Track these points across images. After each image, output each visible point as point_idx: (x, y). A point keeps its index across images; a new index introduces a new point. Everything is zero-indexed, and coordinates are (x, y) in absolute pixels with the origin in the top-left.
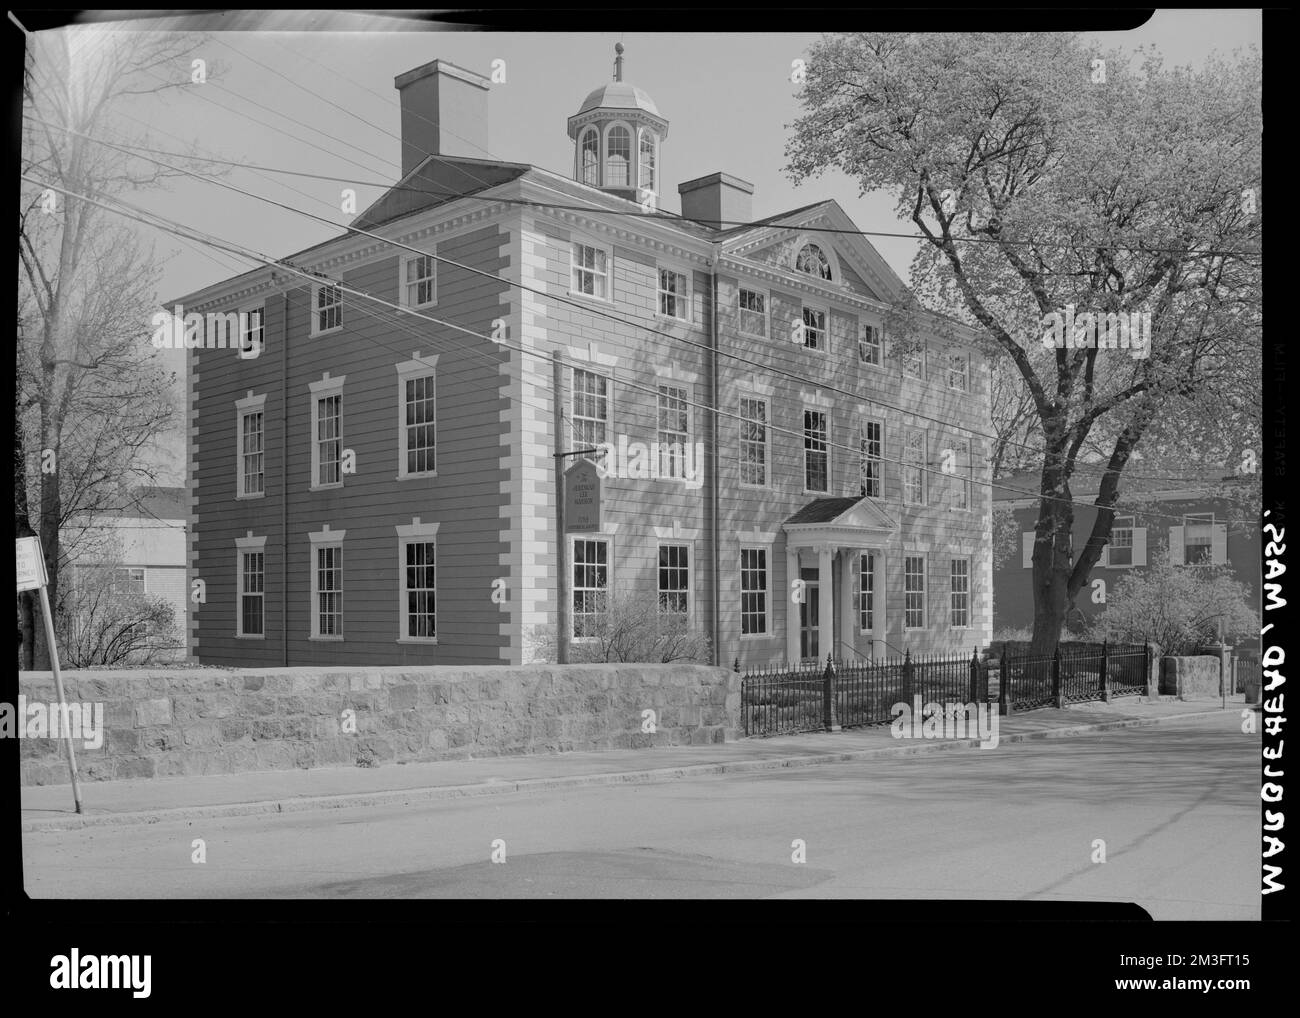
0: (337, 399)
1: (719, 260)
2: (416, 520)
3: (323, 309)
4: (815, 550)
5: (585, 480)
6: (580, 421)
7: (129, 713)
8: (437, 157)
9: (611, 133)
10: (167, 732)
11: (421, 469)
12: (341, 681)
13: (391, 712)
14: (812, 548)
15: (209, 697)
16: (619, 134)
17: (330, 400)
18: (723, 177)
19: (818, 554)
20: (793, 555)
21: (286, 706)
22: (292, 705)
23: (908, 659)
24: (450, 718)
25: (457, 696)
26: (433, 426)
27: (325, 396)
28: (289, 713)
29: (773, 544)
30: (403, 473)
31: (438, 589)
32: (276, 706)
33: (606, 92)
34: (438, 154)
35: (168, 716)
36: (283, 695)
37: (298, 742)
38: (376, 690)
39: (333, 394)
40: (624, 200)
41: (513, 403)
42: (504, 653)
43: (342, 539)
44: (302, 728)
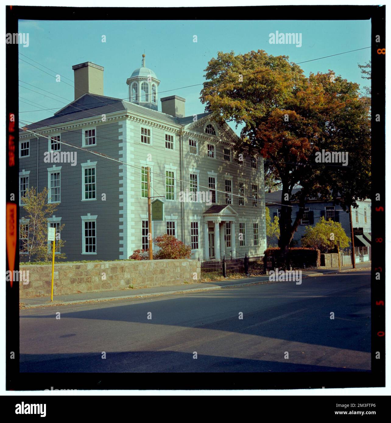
0: (58, 174)
1: (184, 131)
2: (89, 214)
3: (53, 144)
4: (214, 222)
5: (158, 205)
6: (143, 183)
7: (49, 276)
8: (88, 94)
9: (142, 84)
10: (58, 281)
11: (90, 197)
12: (99, 266)
13: (111, 275)
14: (212, 221)
15: (68, 271)
16: (145, 85)
17: (55, 174)
18: (176, 97)
19: (214, 223)
20: (206, 223)
21: (86, 273)
22: (87, 273)
23: (246, 256)
24: (126, 276)
25: (127, 270)
26: (95, 184)
27: (54, 173)
28: (86, 275)
29: (200, 220)
30: (84, 199)
31: (97, 236)
32: (83, 274)
33: (140, 71)
34: (88, 93)
35: (58, 277)
36: (85, 270)
37: (88, 284)
38: (107, 268)
39: (57, 172)
40: (150, 109)
41: (124, 178)
42: (121, 257)
43: (60, 220)
44: (89, 280)
